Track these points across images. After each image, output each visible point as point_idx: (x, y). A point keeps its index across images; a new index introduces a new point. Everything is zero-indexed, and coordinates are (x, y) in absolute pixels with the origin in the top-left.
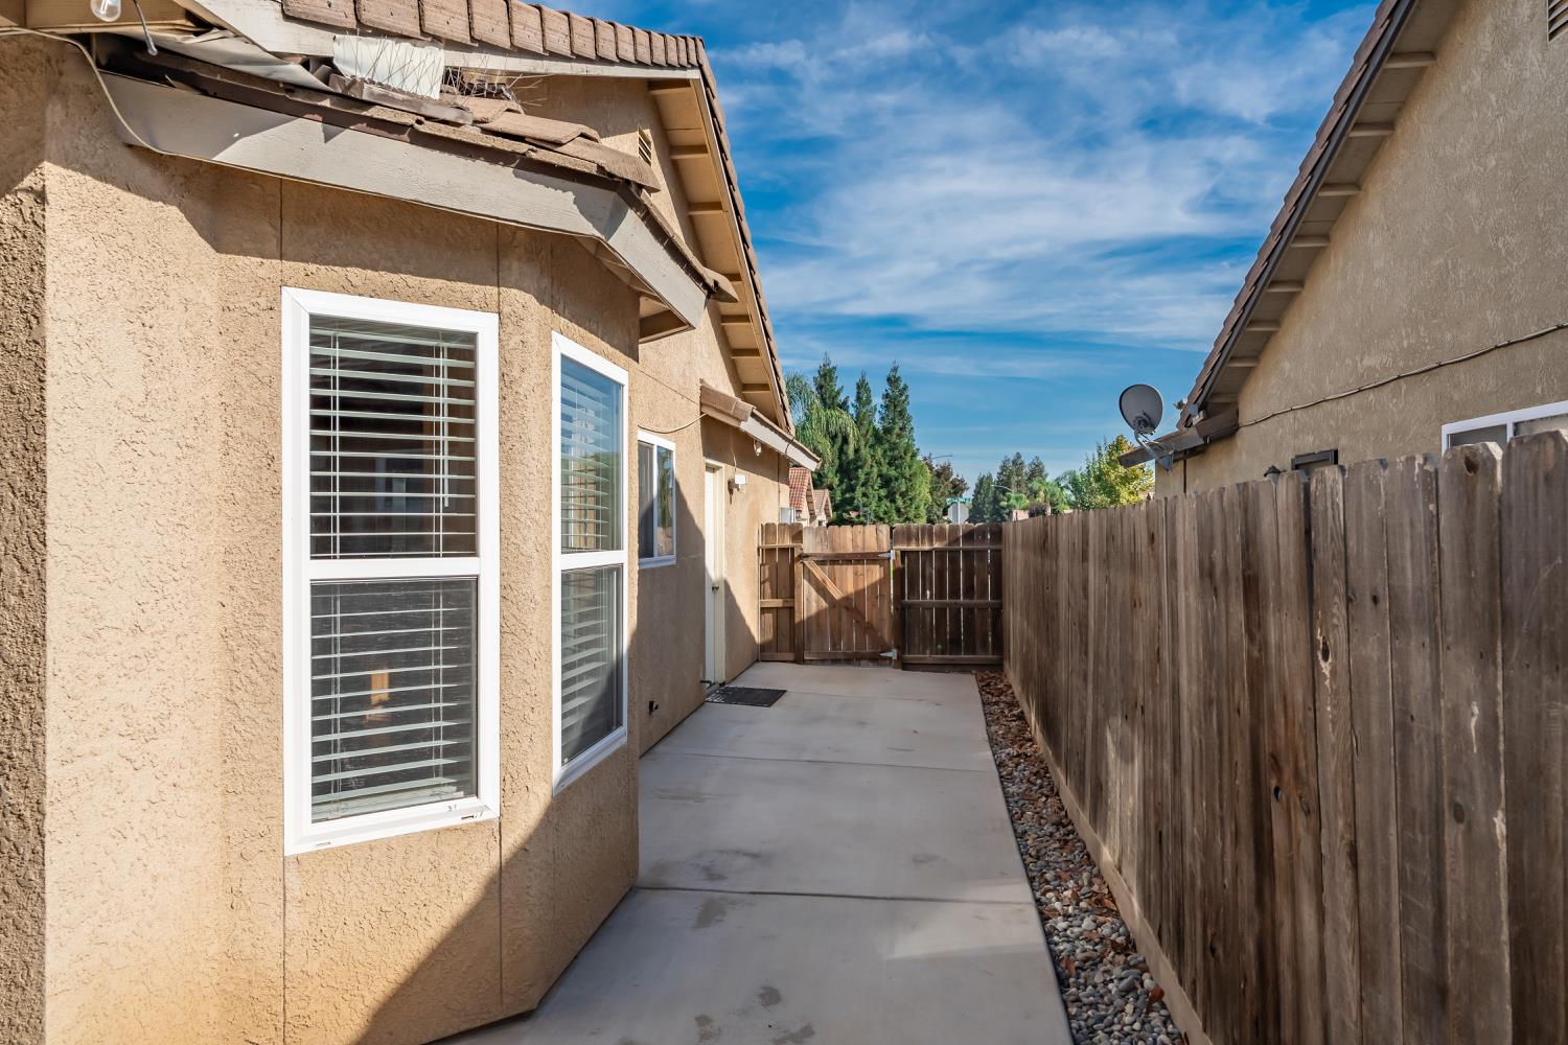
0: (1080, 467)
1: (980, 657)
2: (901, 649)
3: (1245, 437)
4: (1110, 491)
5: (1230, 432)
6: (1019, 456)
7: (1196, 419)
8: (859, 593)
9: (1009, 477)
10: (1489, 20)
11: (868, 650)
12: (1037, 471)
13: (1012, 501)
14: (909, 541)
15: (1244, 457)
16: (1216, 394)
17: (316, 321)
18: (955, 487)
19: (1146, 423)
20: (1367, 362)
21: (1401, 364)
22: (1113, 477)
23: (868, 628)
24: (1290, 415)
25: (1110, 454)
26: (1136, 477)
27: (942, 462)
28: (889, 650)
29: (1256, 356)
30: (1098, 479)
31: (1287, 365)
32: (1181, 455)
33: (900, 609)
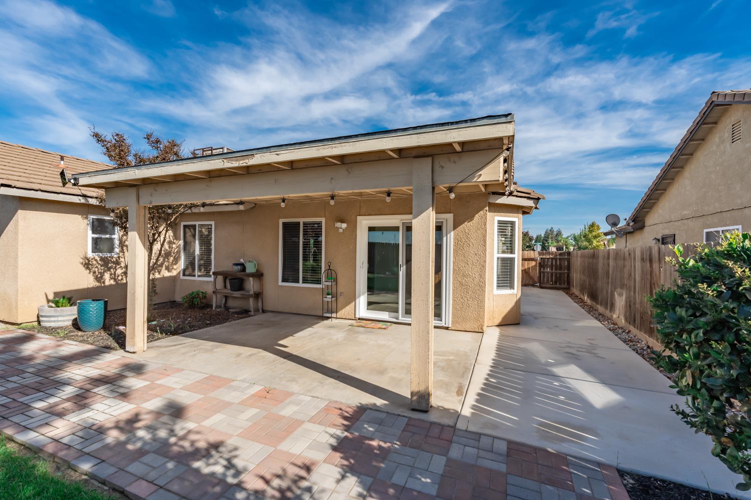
0: (577, 232)
1: (563, 286)
2: (540, 283)
3: (646, 229)
4: (589, 241)
5: (642, 227)
6: (552, 228)
7: (631, 224)
8: (529, 268)
9: (548, 235)
10: (718, 135)
11: (531, 283)
12: (559, 234)
13: (550, 244)
14: (543, 255)
15: (646, 234)
16: (638, 217)
17: (498, 221)
19: (614, 224)
20: (684, 212)
21: (693, 214)
22: (590, 236)
23: (531, 278)
24: (661, 225)
25: (589, 228)
26: (600, 236)
28: (536, 283)
29: (651, 208)
30: (584, 237)
31: (660, 211)
32: (625, 233)
33: (540, 273)
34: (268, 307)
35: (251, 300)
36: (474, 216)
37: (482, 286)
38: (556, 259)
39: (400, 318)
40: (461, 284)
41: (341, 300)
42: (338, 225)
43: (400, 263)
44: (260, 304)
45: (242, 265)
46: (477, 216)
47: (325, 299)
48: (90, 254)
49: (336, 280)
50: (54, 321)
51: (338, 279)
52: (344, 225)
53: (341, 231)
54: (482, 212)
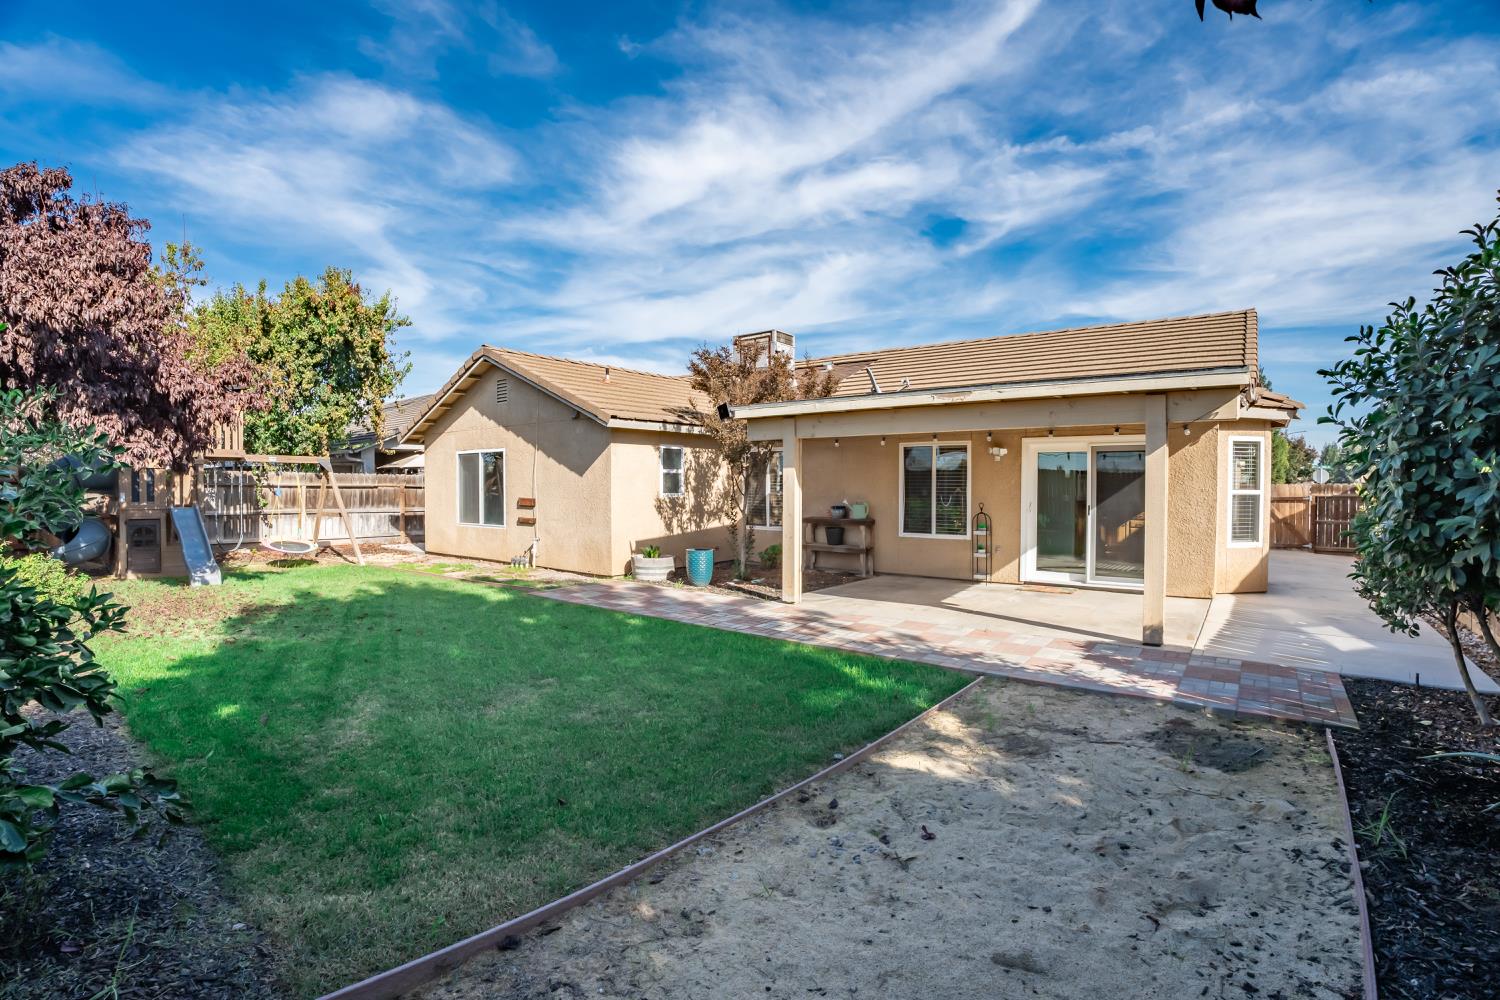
2: (1314, 543)
8: (1292, 517)
11: (1296, 543)
14: (1320, 492)
17: (1234, 442)
18: (1307, 455)
23: (1296, 533)
27: (1297, 436)
28: (1308, 544)
33: (1314, 524)
34: (883, 567)
35: (862, 557)
36: (1199, 438)
37: (1210, 535)
38: (1345, 499)
39: (1088, 580)
40: (1180, 532)
41: (997, 556)
42: (995, 450)
43: (1089, 503)
44: (870, 564)
45: (843, 508)
46: (1203, 437)
47: (976, 555)
48: (663, 496)
49: (989, 529)
50: (652, 575)
51: (994, 527)
52: (1004, 451)
53: (998, 459)
54: (1210, 432)
